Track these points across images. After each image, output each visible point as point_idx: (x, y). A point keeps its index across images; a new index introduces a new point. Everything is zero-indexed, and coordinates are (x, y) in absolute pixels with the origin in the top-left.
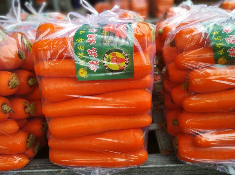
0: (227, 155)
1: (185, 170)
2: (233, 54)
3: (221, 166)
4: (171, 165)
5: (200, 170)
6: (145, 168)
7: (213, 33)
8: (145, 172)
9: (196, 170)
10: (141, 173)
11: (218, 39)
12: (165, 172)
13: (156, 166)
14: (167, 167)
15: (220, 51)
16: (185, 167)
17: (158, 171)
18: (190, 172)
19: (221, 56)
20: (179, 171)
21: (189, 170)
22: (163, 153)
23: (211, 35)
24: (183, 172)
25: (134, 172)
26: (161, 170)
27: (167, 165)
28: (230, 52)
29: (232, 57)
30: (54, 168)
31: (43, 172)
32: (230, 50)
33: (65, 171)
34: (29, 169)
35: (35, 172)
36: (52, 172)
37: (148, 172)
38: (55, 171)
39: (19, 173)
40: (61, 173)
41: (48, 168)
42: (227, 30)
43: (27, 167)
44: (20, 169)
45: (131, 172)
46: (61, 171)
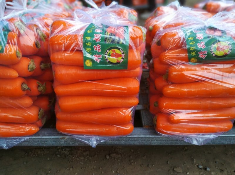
0: (192, 130)
1: (161, 140)
2: (202, 56)
3: (187, 138)
4: (151, 136)
5: (172, 140)
6: (131, 137)
7: (189, 38)
8: (130, 141)
9: (169, 140)
10: (127, 141)
11: (192, 43)
12: (146, 141)
13: (139, 136)
14: (148, 137)
15: (192, 52)
16: (161, 138)
17: (141, 140)
18: (165, 141)
19: (193, 57)
20: (156, 141)
21: (163, 141)
22: (145, 127)
23: (188, 40)
24: (159, 142)
25: (122, 140)
26: (143, 140)
27: (148, 136)
28: (200, 54)
29: (201, 58)
30: (59, 135)
31: (51, 138)
32: (200, 53)
33: (68, 138)
34: (39, 136)
35: (44, 138)
36: (58, 138)
37: (132, 140)
38: (60, 138)
39: (31, 138)
40: (65, 139)
41: (54, 136)
42: (199, 37)
43: (37, 134)
44: (32, 136)
45: (120, 141)
46: (65, 138)
